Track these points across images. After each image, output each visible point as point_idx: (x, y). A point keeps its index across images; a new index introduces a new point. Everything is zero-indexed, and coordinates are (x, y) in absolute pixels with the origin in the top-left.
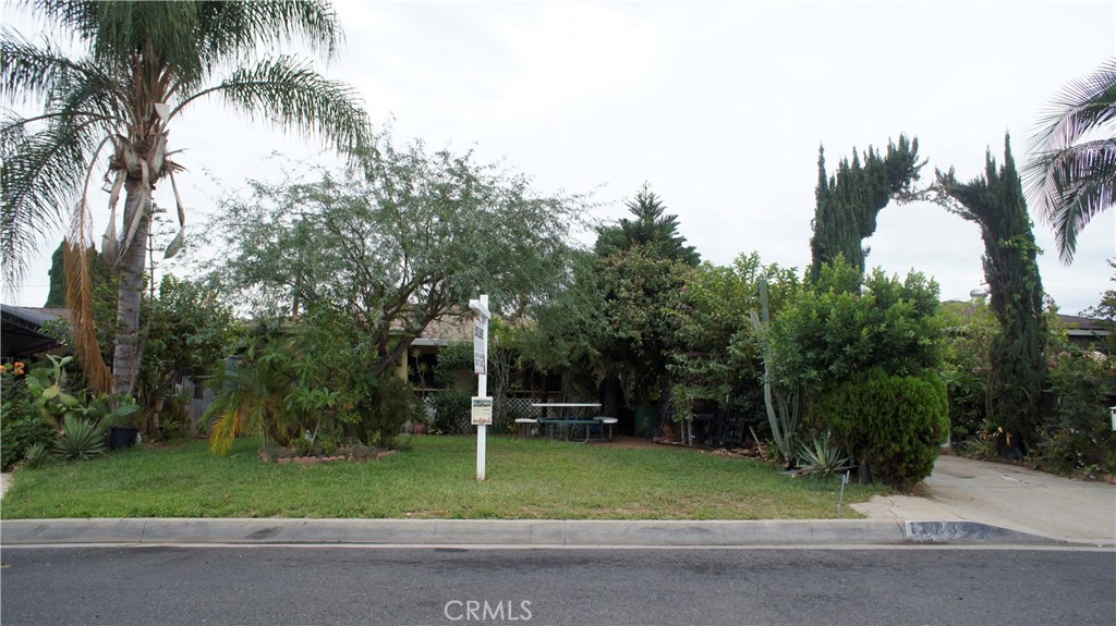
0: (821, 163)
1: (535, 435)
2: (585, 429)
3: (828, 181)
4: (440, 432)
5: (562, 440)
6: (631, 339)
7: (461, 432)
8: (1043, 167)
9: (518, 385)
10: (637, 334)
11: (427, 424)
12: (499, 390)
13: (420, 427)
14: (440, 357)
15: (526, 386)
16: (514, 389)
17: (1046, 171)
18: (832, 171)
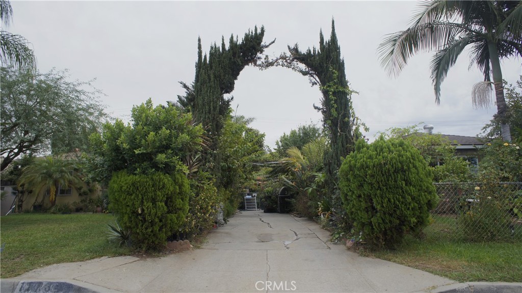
0: (200, 47)
3: (203, 58)
8: (392, 43)
13: (99, 209)
17: (394, 45)
18: (206, 51)
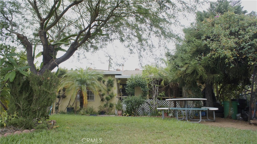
1: (171, 117)
2: (198, 113)
4: (128, 114)
5: (184, 120)
6: (225, 57)
7: (138, 115)
9: (163, 94)
10: (228, 53)
11: (123, 111)
12: (154, 96)
13: (120, 112)
14: (128, 82)
15: (166, 95)
16: (160, 96)
